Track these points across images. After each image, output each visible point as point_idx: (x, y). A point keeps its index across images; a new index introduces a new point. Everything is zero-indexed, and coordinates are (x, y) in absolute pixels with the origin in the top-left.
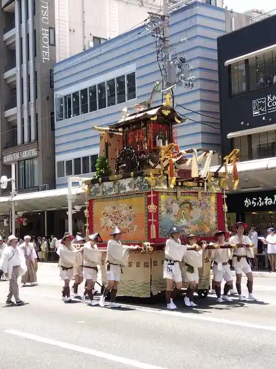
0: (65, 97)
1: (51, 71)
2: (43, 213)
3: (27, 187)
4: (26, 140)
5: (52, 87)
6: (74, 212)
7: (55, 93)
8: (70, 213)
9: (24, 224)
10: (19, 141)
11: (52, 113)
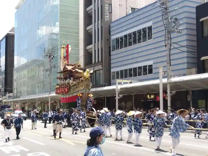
0: (116, 39)
1: (110, 26)
2: (104, 98)
3: (97, 84)
4: (97, 61)
5: (110, 34)
6: (119, 98)
7: (111, 37)
8: (117, 98)
9: (95, 103)
10: (93, 62)
11: (110, 47)
